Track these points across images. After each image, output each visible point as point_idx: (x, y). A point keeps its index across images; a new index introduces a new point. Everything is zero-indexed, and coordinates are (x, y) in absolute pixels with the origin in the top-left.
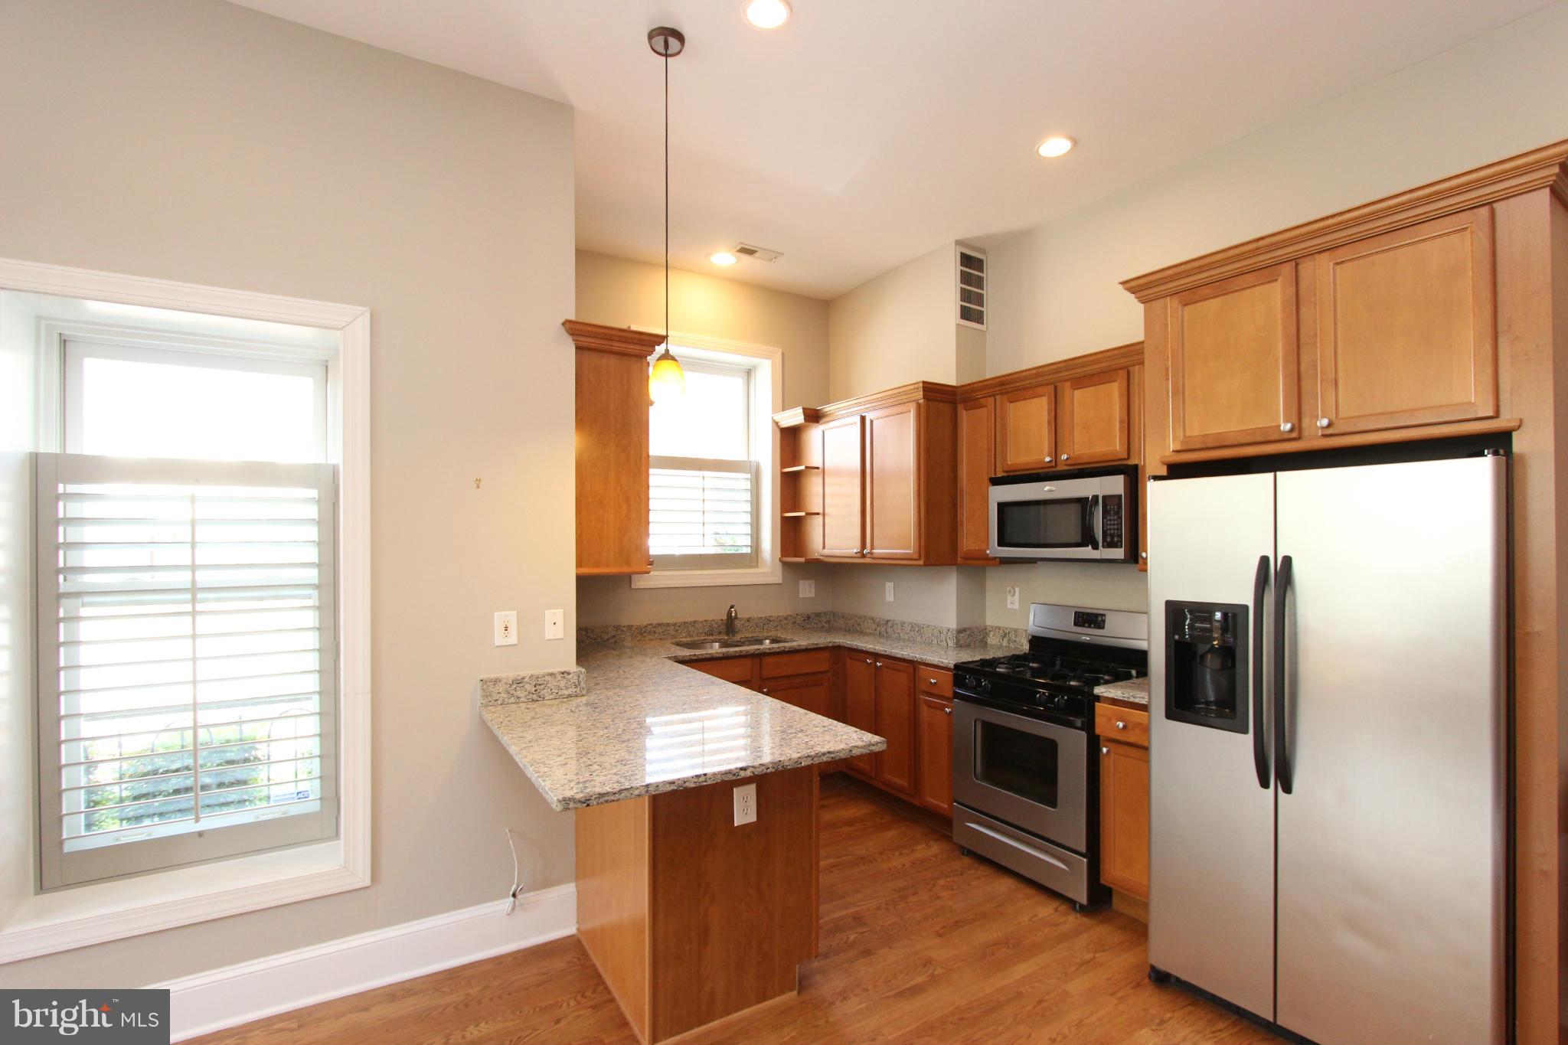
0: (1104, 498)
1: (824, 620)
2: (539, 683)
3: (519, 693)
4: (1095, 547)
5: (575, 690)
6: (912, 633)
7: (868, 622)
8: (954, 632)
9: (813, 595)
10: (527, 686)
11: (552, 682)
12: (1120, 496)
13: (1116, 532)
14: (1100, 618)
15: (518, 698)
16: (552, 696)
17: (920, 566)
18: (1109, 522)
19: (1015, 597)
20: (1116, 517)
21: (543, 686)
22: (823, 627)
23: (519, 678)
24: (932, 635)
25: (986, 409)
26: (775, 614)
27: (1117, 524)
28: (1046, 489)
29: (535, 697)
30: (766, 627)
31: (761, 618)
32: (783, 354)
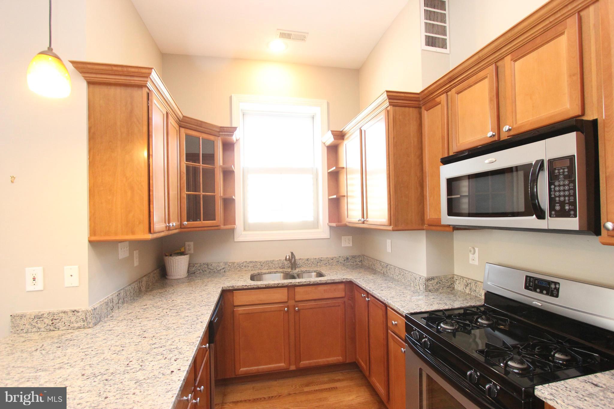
0: (551, 162)
1: (358, 260)
2: (54, 318)
3: (39, 325)
4: (541, 215)
5: (84, 323)
6: (400, 276)
7: (378, 265)
8: (424, 280)
9: (351, 245)
10: (46, 320)
11: (65, 318)
12: (571, 158)
13: (567, 198)
14: (553, 286)
15: (39, 328)
16: (64, 328)
17: (390, 230)
18: (557, 189)
19: (474, 255)
20: (567, 182)
21: (58, 320)
22: (357, 264)
23: (40, 314)
24: (411, 279)
25: (440, 105)
26: (325, 257)
27: (569, 190)
28: (487, 161)
29: (52, 328)
30: (319, 264)
31: (316, 259)
32: (328, 104)
